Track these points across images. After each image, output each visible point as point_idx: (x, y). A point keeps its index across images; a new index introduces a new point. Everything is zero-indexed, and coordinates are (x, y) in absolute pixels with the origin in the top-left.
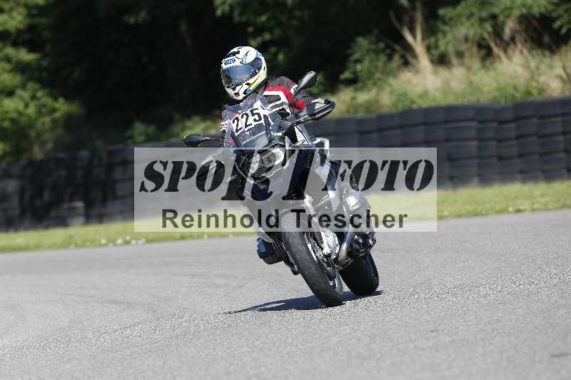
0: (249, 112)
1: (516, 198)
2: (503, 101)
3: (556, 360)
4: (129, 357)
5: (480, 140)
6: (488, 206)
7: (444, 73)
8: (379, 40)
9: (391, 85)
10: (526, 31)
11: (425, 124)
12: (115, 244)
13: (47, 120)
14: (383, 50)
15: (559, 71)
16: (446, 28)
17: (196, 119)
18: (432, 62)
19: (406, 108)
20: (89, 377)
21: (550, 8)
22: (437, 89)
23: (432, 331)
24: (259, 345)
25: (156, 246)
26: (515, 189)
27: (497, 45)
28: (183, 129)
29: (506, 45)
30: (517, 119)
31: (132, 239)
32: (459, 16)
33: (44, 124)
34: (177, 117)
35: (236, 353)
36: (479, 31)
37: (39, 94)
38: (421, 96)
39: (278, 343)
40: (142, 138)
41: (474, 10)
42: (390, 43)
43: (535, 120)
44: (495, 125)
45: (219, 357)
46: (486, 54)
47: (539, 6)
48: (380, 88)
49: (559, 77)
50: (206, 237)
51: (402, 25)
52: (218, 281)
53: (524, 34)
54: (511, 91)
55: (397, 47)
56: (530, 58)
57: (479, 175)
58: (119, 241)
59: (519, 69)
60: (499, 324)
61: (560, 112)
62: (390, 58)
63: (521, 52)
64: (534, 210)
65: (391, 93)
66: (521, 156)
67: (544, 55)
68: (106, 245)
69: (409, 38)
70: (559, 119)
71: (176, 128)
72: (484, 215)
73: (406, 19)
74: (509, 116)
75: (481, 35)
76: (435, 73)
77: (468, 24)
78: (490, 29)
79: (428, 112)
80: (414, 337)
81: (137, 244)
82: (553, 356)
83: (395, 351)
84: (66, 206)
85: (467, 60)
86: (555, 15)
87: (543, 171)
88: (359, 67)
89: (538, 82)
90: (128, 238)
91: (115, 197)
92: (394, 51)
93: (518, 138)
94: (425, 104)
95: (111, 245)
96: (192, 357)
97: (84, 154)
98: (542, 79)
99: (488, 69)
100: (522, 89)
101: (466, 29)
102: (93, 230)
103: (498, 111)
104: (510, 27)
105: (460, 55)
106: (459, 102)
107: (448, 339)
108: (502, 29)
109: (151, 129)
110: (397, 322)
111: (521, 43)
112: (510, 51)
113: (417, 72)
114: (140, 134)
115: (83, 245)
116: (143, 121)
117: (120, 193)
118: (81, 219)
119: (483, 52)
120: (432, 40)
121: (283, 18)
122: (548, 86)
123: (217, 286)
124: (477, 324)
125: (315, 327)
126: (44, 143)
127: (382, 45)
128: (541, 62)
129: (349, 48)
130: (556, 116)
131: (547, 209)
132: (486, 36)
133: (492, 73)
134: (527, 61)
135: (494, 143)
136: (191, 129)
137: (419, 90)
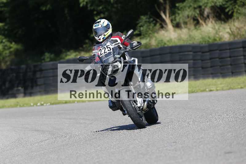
0: (106, 47)
1: (209, 85)
2: (204, 43)
3: (227, 155)
4: (43, 154)
5: (194, 60)
6: (197, 88)
7: (178, 31)
8: (150, 18)
9: (156, 37)
10: (214, 13)
11: (170, 53)
12: (37, 105)
13: (7, 52)
14: (152, 21)
15: (228, 30)
16: (179, 12)
17: (72, 51)
18: (173, 26)
19: (162, 46)
20: (26, 163)
21: (224, 3)
22: (175, 38)
23: (174, 143)
24: (99, 149)
25: (54, 106)
26: (209, 81)
27: (201, 19)
28: (66, 56)
29: (205, 19)
30: (210, 51)
31: (44, 103)
32: (185, 7)
33: (6, 54)
34: (64, 50)
35: (89, 152)
36: (194, 13)
37: (4, 41)
38: (168, 41)
39: (107, 148)
40: (48, 60)
41: (191, 4)
42: (155, 18)
43: (218, 51)
44: (200, 53)
45: (82, 154)
46: (197, 23)
47: (219, 2)
48: (151, 38)
49: (228, 33)
50: (76, 102)
51: (160, 11)
52: (82, 121)
53: (213, 15)
54: (207, 39)
55: (158, 20)
56: (215, 25)
57: (194, 75)
58: (39, 104)
59: (211, 29)
60: (202, 139)
61: (228, 48)
62: (155, 25)
63: (212, 22)
64: (217, 90)
65: (156, 40)
66: (211, 67)
67: (221, 23)
68: (33, 106)
69: (163, 16)
70: (228, 51)
71: (63, 55)
72: (196, 92)
73: (162, 8)
74: (207, 49)
75: (195, 14)
76: (175, 31)
77: (189, 10)
78: (198, 12)
79: (171, 48)
80: (166, 145)
81: (46, 105)
82: (226, 153)
83: (158, 151)
84: (16, 89)
85: (188, 26)
86: (226, 6)
87: (221, 73)
88: (142, 28)
89: (219, 35)
90: (42, 103)
91: (37, 85)
92: (157, 22)
93: (211, 59)
94: (170, 44)
95: (35, 106)
96: (70, 154)
97: (23, 66)
98: (221, 34)
99: (197, 30)
100: (212, 38)
101: (188, 12)
102: (27, 99)
103: (202, 47)
104: (207, 11)
105: (186, 23)
106: (185, 43)
107: (181, 146)
108: (203, 12)
109: (52, 56)
110: (159, 139)
111: (212, 18)
112: (207, 21)
113: (167, 31)
114: (48, 58)
115: (23, 106)
116: (49, 52)
117: (39, 83)
118: (22, 95)
119: (195, 22)
120: (173, 17)
121: (109, 8)
122: (224, 37)
123: (81, 123)
124: (193, 139)
125: (123, 141)
126: (6, 62)
127: (152, 19)
128: (220, 26)
129: (137, 20)
130: (227, 49)
131: (223, 90)
132: (196, 15)
133: (199, 31)
134: (214, 26)
135: (200, 61)
136: (70, 55)
137: (168, 39)
